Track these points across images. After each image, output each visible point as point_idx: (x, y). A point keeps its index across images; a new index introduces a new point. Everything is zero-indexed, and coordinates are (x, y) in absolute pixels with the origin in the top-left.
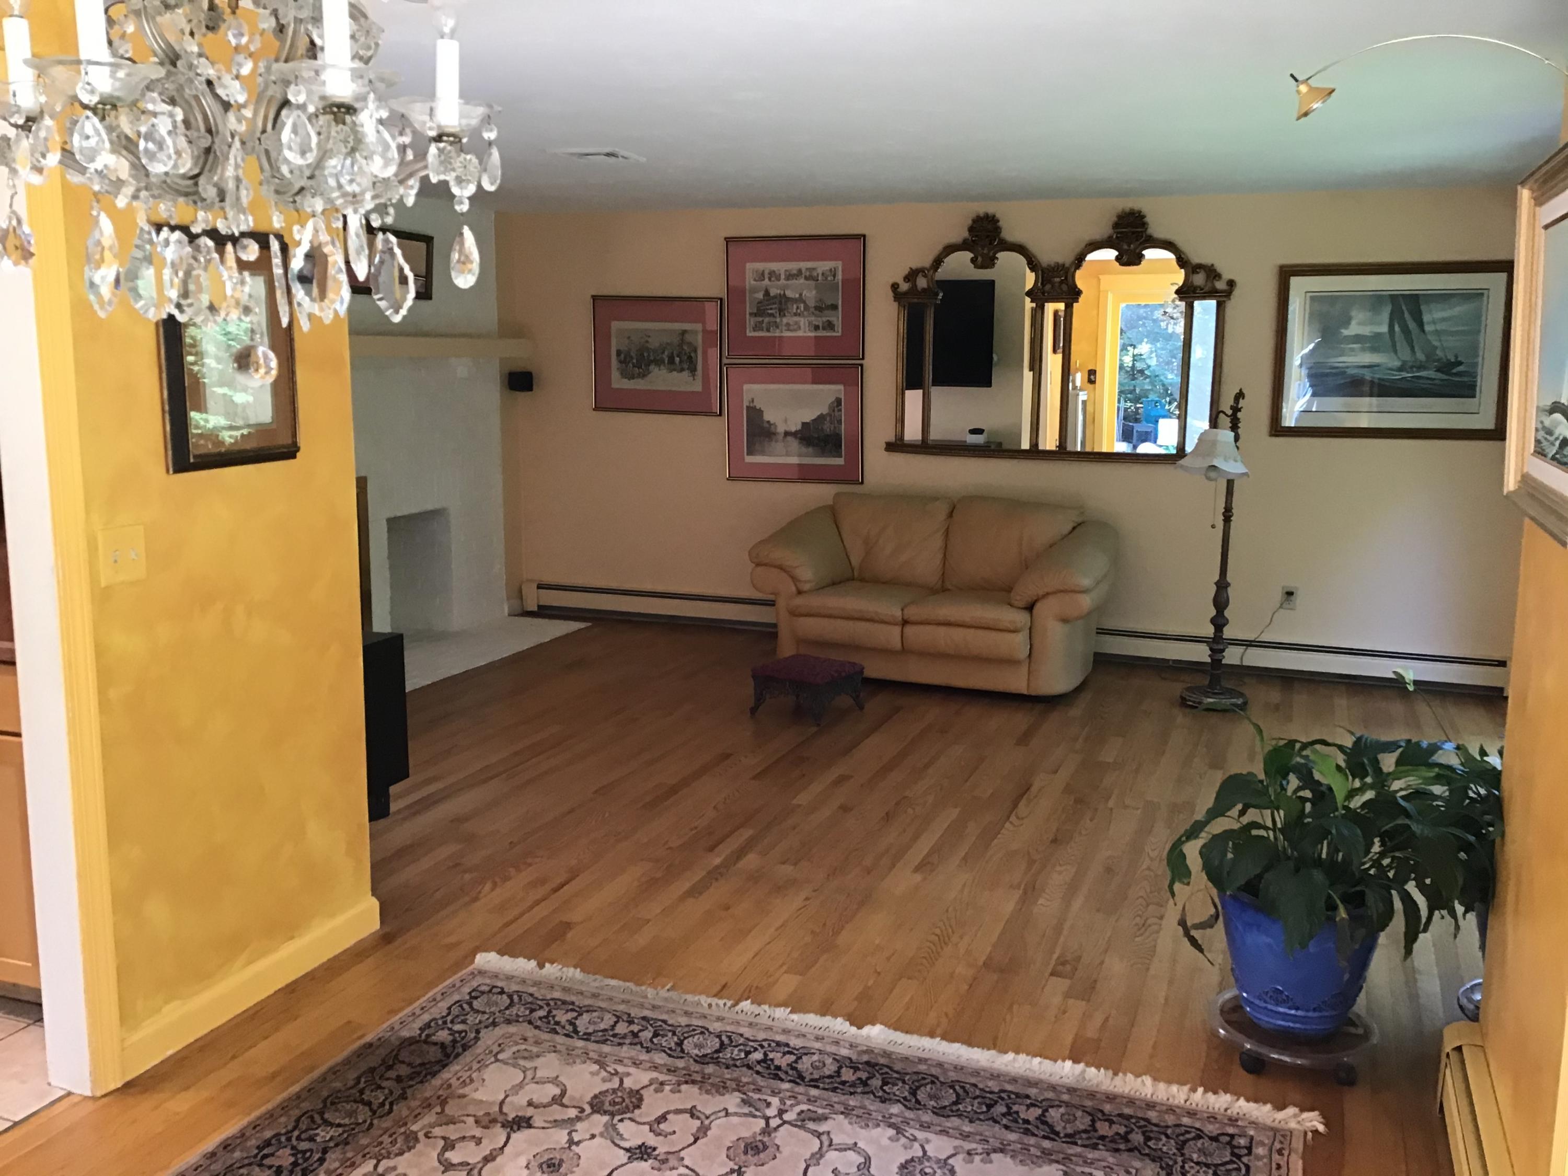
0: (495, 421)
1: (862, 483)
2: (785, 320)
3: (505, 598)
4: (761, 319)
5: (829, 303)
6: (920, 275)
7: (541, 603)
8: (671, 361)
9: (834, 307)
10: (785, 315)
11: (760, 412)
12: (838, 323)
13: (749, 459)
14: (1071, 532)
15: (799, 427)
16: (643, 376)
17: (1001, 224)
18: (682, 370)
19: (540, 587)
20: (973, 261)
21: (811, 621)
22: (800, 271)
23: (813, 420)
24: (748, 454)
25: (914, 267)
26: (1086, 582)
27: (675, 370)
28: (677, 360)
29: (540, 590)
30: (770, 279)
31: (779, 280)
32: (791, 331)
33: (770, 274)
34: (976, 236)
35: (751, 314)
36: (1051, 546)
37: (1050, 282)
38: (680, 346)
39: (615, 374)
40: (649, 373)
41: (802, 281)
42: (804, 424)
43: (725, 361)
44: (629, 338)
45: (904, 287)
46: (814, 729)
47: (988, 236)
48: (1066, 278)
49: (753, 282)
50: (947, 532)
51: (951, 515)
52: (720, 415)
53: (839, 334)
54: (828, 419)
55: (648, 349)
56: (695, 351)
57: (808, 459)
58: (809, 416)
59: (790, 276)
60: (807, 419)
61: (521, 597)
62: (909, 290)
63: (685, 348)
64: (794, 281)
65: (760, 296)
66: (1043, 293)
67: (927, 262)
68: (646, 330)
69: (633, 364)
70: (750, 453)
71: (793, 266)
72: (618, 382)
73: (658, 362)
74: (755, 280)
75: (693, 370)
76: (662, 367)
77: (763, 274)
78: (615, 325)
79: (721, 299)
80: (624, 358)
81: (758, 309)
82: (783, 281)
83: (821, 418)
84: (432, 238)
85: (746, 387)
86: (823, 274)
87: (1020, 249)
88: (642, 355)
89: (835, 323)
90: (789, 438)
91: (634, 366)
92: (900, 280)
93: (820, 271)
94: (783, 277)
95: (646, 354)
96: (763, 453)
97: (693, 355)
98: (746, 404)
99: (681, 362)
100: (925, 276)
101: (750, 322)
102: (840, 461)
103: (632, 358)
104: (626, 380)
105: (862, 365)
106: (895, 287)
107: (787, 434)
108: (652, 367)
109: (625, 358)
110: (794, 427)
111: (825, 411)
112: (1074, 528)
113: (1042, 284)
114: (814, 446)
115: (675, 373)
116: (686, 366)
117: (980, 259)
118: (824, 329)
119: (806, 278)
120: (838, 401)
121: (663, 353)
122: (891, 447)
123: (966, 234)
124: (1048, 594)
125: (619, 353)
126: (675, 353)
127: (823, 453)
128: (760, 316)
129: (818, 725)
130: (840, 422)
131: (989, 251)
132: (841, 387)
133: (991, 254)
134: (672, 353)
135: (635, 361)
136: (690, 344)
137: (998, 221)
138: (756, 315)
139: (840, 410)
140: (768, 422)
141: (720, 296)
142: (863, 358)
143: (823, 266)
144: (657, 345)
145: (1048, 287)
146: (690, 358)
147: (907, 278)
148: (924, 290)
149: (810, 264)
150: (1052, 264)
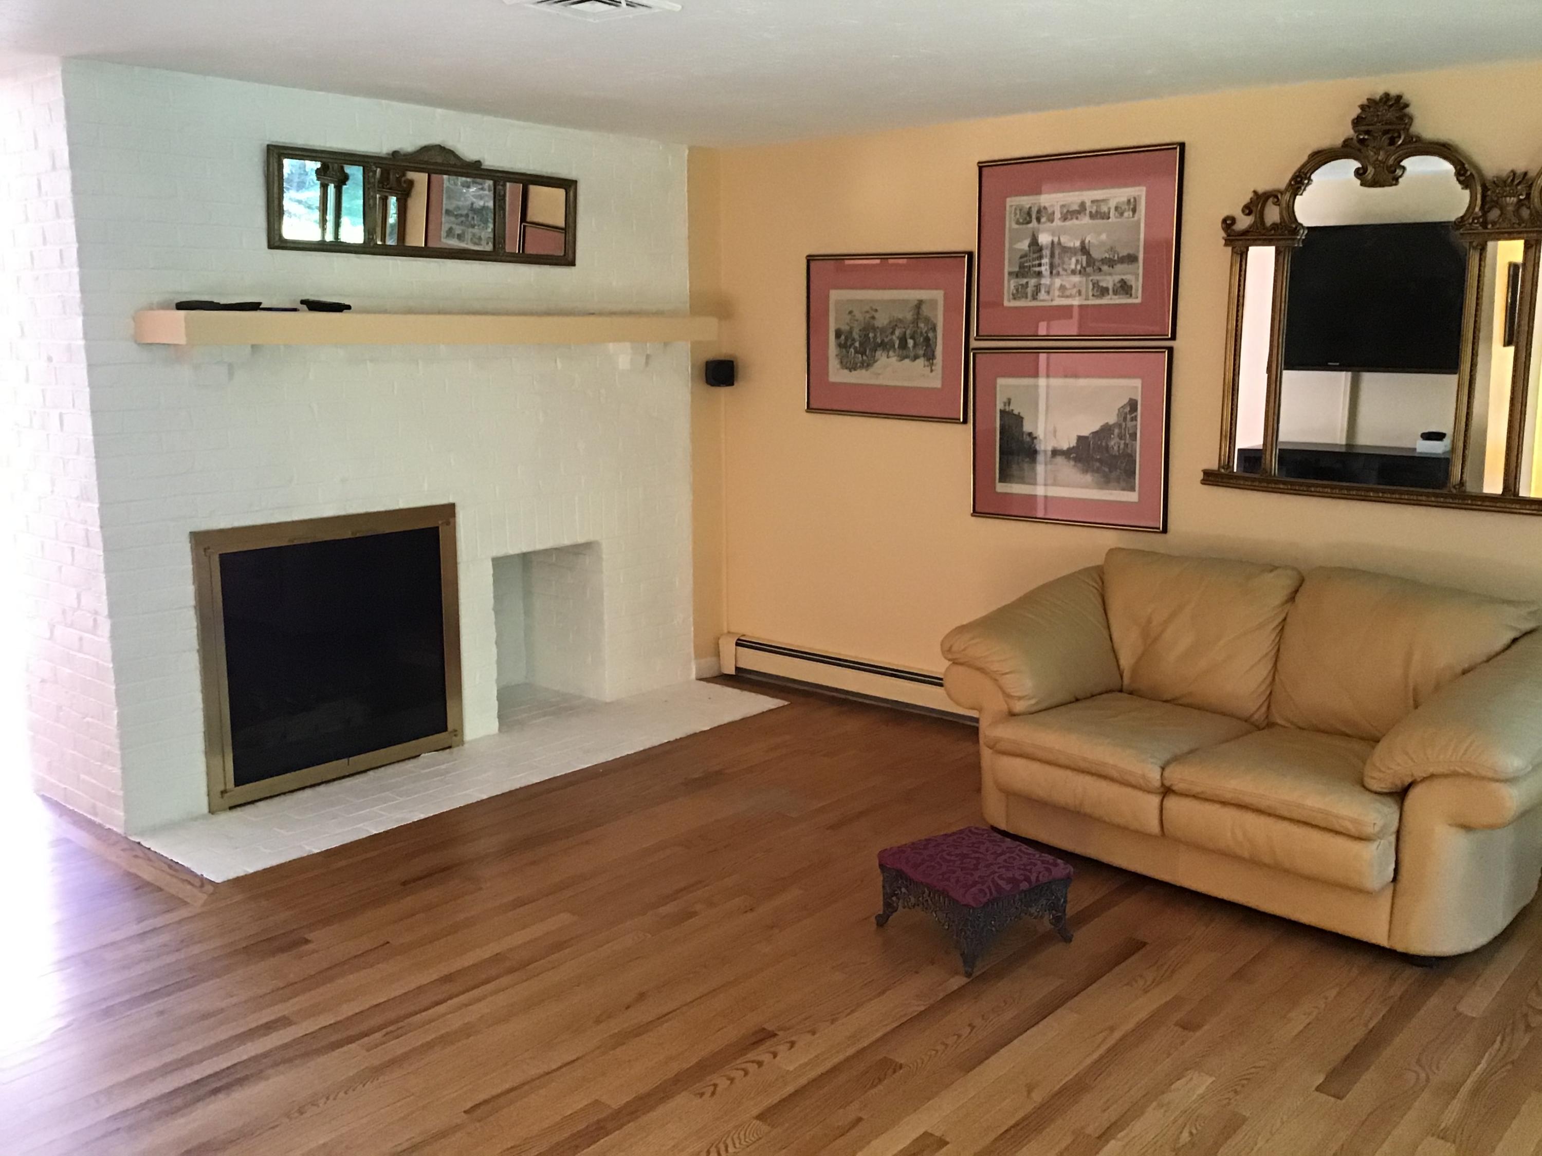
0: (682, 426)
1: (1165, 530)
2: (1058, 282)
3: (693, 655)
4: (1024, 281)
5: (1124, 253)
6: (1271, 200)
7: (741, 665)
8: (903, 344)
9: (1131, 259)
10: (1058, 274)
11: (1019, 419)
12: (1137, 284)
13: (1001, 488)
14: (1508, 647)
15: (1073, 443)
16: (866, 365)
17: (1410, 110)
18: (916, 358)
19: (740, 643)
20: (1359, 173)
21: (1019, 763)
22: (1083, 205)
23: (1093, 433)
24: (1000, 481)
25: (1261, 190)
26: (1513, 763)
27: (906, 357)
28: (911, 343)
29: (739, 648)
30: (1038, 220)
31: (1052, 221)
32: (1067, 297)
33: (1039, 212)
34: (1367, 132)
35: (1010, 274)
36: (1464, 672)
37: (1496, 204)
38: (916, 321)
39: (833, 363)
40: (875, 361)
41: (1085, 220)
42: (1080, 438)
43: (974, 344)
44: (850, 312)
45: (1244, 222)
46: (957, 982)
47: (1386, 132)
48: (1528, 196)
49: (1015, 226)
50: (1282, 628)
51: (1292, 598)
52: (965, 421)
53: (1138, 301)
54: (1116, 431)
55: (874, 329)
56: (934, 329)
57: (1084, 491)
58: (1089, 426)
59: (1069, 214)
60: (1086, 433)
61: (718, 654)
62: (1251, 227)
63: (922, 325)
64: (1075, 221)
65: (1024, 245)
66: (1484, 225)
67: (1282, 181)
68: (872, 301)
69: (855, 348)
70: (1004, 478)
71: (1073, 198)
72: (837, 374)
73: (885, 346)
74: (1018, 223)
75: (930, 357)
76: (891, 353)
77: (1029, 214)
78: (835, 295)
79: (970, 254)
80: (844, 340)
81: (1021, 266)
82: (1057, 222)
83: (1106, 430)
84: (575, 182)
85: (1001, 382)
86: (1116, 208)
87: (1443, 150)
88: (867, 336)
89: (1133, 283)
90: (1060, 460)
91: (856, 352)
92: (1237, 212)
93: (1112, 204)
94: (1058, 215)
95: (871, 335)
96: (1022, 480)
97: (931, 335)
98: (999, 406)
99: (915, 345)
100: (1277, 203)
101: (1010, 285)
102: (1132, 497)
103: (854, 340)
104: (846, 371)
105: (1171, 350)
106: (1228, 223)
107: (1055, 453)
108: (878, 353)
109: (846, 339)
110: (1067, 442)
111: (1112, 419)
112: (1515, 641)
113: (1482, 208)
114: (1093, 471)
115: (907, 361)
116: (921, 352)
117: (1371, 170)
118: (1115, 292)
119: (1092, 216)
120: (1133, 405)
121: (893, 333)
122: (1211, 478)
123: (1349, 132)
124: (1432, 776)
125: (838, 334)
126: (908, 332)
127: (1106, 482)
128: (1024, 276)
129: (968, 975)
130: (1133, 436)
131: (1388, 157)
132: (1137, 383)
133: (1391, 162)
134: (905, 333)
135: (857, 344)
136: (927, 320)
137: (1407, 106)
138: (1017, 275)
139: (1134, 419)
140: (1030, 434)
141: (968, 249)
142: (1174, 338)
143: (1118, 195)
144: (886, 322)
145: (1494, 214)
146: (927, 339)
147: (1248, 209)
148: (1275, 226)
149: (1098, 194)
150: (1504, 174)
